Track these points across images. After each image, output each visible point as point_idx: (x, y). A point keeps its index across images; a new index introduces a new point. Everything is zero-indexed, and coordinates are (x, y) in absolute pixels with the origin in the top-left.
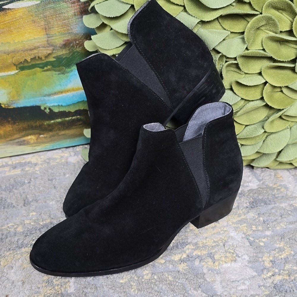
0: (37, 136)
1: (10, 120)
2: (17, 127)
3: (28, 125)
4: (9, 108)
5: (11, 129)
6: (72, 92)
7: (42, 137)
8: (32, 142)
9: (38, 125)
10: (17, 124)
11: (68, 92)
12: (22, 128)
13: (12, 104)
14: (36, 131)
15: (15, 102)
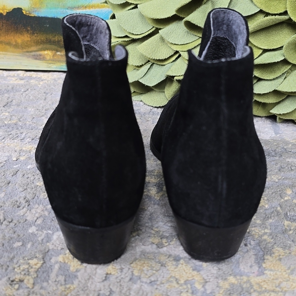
0: (54, 52)
1: (29, 29)
2: (35, 38)
3: (47, 38)
4: (30, 15)
5: (29, 39)
6: (97, 9)
7: (59, 55)
8: (48, 58)
9: (57, 40)
10: (36, 35)
11: (92, 7)
12: (40, 41)
13: (33, 11)
14: (54, 47)
15: (36, 10)
